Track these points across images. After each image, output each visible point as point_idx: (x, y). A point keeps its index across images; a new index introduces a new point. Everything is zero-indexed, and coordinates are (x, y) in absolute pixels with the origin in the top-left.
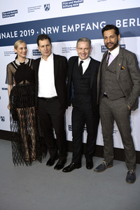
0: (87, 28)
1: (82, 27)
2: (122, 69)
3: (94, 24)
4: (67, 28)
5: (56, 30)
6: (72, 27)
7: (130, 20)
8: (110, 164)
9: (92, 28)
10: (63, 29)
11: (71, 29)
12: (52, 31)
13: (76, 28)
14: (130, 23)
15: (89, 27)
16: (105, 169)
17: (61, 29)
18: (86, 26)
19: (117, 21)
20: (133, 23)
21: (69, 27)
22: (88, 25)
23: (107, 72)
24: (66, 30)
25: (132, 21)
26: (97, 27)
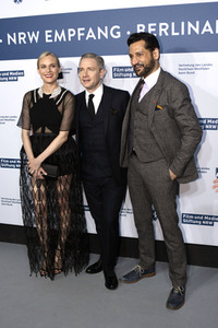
0: (88, 36)
1: (80, 35)
2: (157, 109)
3: (100, 30)
4: (53, 34)
5: (34, 37)
6: (63, 33)
7: (161, 24)
8: (150, 271)
9: (97, 36)
10: (47, 36)
11: (60, 36)
12: (27, 39)
13: (70, 35)
14: (161, 30)
15: (91, 35)
16: (139, 278)
17: (42, 37)
18: (86, 32)
19: (139, 26)
20: (165, 30)
21: (57, 33)
22: (91, 30)
23: (137, 114)
24: (53, 38)
25: (164, 27)
26: (106, 35)
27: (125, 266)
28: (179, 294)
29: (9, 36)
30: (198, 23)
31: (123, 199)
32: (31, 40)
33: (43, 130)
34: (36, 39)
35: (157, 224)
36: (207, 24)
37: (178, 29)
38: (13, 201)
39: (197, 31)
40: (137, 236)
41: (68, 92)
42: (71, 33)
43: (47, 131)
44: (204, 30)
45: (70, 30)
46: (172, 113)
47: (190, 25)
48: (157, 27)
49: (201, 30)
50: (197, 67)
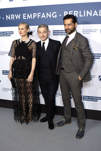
0: (42, 17)
1: (38, 16)
2: (74, 49)
3: (47, 14)
4: (26, 15)
5: (18, 17)
6: (31, 15)
7: (75, 12)
8: (69, 121)
9: (46, 17)
10: (24, 16)
12: (15, 17)
13: (34, 16)
15: (43, 16)
16: (64, 124)
17: (22, 17)
18: (41, 15)
19: (65, 12)
20: (76, 14)
21: (28, 15)
22: (43, 14)
23: (65, 51)
24: (26, 17)
25: (76, 13)
26: (50, 16)
27: (57, 119)
28: (82, 132)
29: (7, 16)
30: (91, 11)
31: (57, 89)
33: (21, 58)
34: (19, 18)
35: (72, 100)
36: (96, 12)
37: (82, 14)
38: (8, 89)
39: (91, 15)
40: (63, 106)
41: (33, 41)
42: (35, 15)
43: (23, 58)
44: (94, 14)
45: (34, 14)
46: (81, 51)
47: (88, 12)
48: (73, 13)
49: (92, 14)
50: (91, 31)
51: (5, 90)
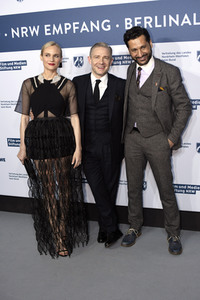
0: (82, 29)
1: (75, 28)
2: (160, 90)
3: (92, 24)
4: (51, 28)
5: (35, 31)
6: (60, 27)
7: (146, 18)
9: (90, 29)
10: (46, 30)
11: (57, 30)
12: (29, 33)
13: (66, 29)
14: (146, 23)
15: (84, 28)
17: (42, 31)
18: (80, 26)
19: (126, 20)
20: (149, 23)
22: (84, 24)
23: (139, 96)
24: (51, 31)
25: (148, 20)
26: (98, 28)
29: (13, 31)
30: (177, 16)
32: (32, 33)
33: (46, 115)
34: (37, 33)
36: (186, 17)
37: (160, 22)
39: (177, 23)
41: (67, 80)
42: (67, 26)
43: (50, 114)
44: (184, 22)
45: (66, 24)
47: (171, 18)
48: (142, 21)
49: (180, 22)
50: (178, 55)
51: (14, 176)
